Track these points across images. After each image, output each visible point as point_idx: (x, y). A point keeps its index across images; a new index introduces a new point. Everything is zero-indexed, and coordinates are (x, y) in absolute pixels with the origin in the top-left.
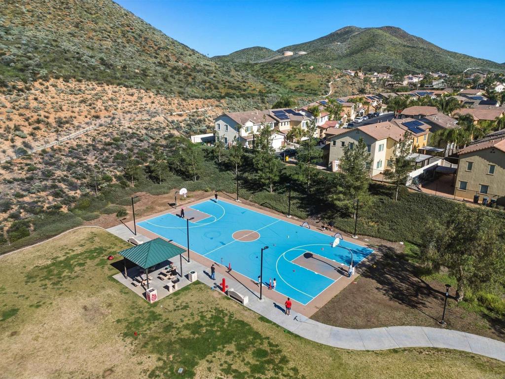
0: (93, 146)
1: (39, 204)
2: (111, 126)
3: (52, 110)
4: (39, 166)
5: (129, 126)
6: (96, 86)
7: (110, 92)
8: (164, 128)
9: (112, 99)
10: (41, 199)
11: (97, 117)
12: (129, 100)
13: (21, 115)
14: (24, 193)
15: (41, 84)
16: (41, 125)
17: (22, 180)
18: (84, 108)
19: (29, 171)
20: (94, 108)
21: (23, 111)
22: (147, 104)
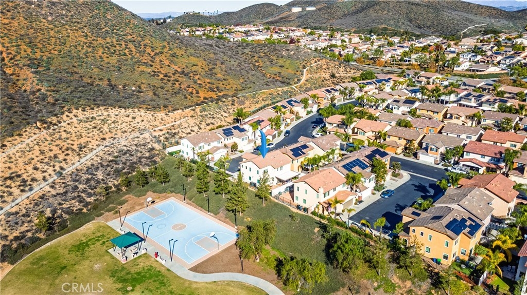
0: (101, 164)
1: (71, 208)
2: (112, 146)
3: (76, 138)
4: (70, 183)
5: (125, 144)
6: (103, 111)
7: (113, 116)
8: (149, 143)
9: (114, 122)
10: (72, 205)
11: (104, 139)
12: (126, 121)
13: (57, 146)
14: (64, 202)
15: (67, 116)
16: (69, 152)
17: (62, 194)
18: (96, 132)
19: (64, 187)
20: (102, 132)
21: (58, 142)
22: (138, 123)
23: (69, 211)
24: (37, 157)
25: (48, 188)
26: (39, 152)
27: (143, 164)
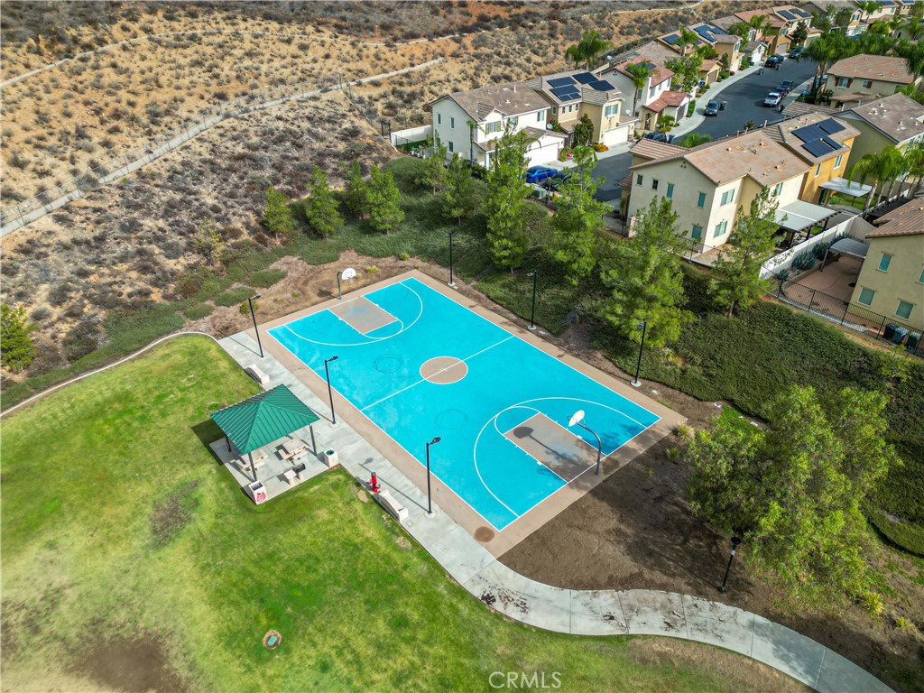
0: (211, 163)
1: (115, 287)
3: (144, 86)
7: (247, 36)
8: (344, 116)
10: (118, 279)
11: (222, 97)
12: (283, 53)
13: (87, 103)
15: (125, 29)
16: (122, 124)
17: (87, 242)
18: (200, 75)
20: (217, 76)
21: (90, 94)
22: (315, 61)
23: (106, 297)
24: (26, 129)
25: (47, 223)
26: (35, 117)
27: (330, 171)
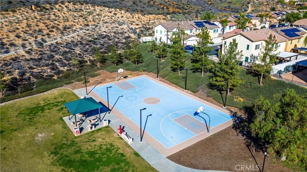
0: (80, 42)
1: (42, 73)
2: (94, 30)
4: (47, 52)
5: (105, 30)
6: (91, 7)
8: (126, 32)
9: (98, 15)
10: (43, 71)
11: (88, 25)
12: (108, 15)
13: (44, 23)
14: (35, 67)
15: (60, 6)
16: (54, 29)
17: (35, 59)
18: (81, 20)
19: (40, 54)
20: (86, 20)
21: (46, 21)
22: (119, 18)
23: (38, 76)
24: (23, 28)
25: (23, 53)
26: (26, 25)
